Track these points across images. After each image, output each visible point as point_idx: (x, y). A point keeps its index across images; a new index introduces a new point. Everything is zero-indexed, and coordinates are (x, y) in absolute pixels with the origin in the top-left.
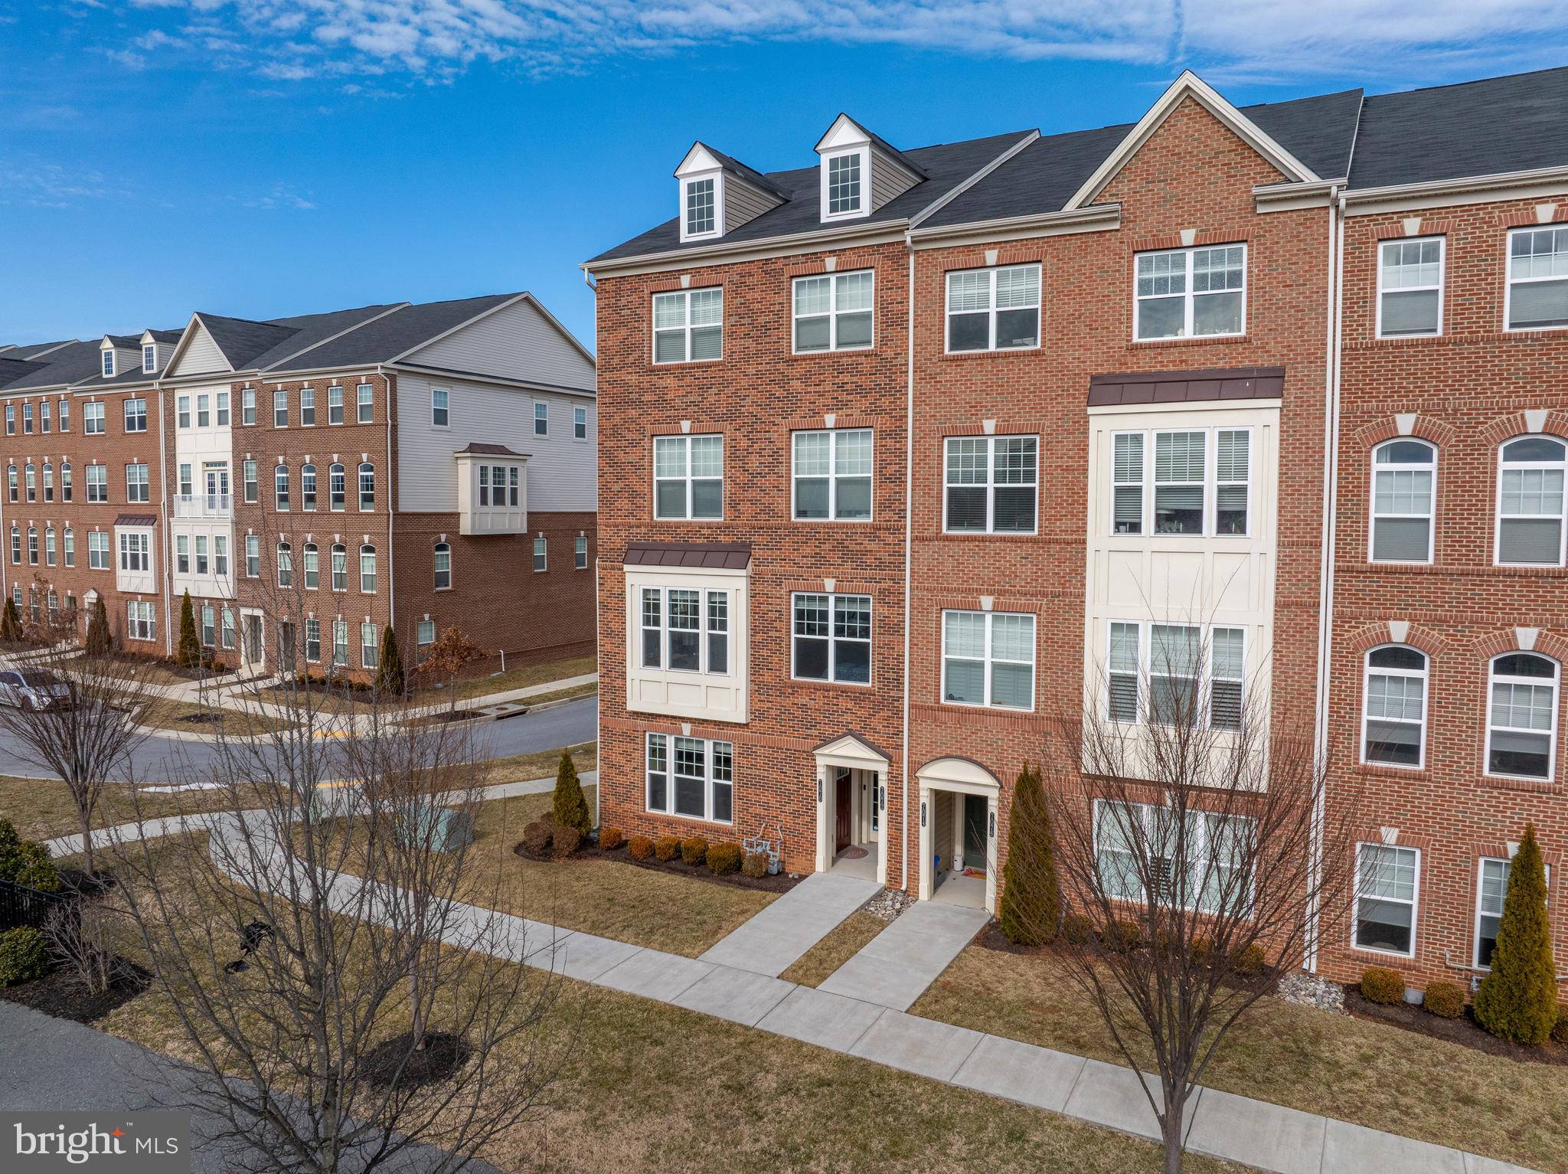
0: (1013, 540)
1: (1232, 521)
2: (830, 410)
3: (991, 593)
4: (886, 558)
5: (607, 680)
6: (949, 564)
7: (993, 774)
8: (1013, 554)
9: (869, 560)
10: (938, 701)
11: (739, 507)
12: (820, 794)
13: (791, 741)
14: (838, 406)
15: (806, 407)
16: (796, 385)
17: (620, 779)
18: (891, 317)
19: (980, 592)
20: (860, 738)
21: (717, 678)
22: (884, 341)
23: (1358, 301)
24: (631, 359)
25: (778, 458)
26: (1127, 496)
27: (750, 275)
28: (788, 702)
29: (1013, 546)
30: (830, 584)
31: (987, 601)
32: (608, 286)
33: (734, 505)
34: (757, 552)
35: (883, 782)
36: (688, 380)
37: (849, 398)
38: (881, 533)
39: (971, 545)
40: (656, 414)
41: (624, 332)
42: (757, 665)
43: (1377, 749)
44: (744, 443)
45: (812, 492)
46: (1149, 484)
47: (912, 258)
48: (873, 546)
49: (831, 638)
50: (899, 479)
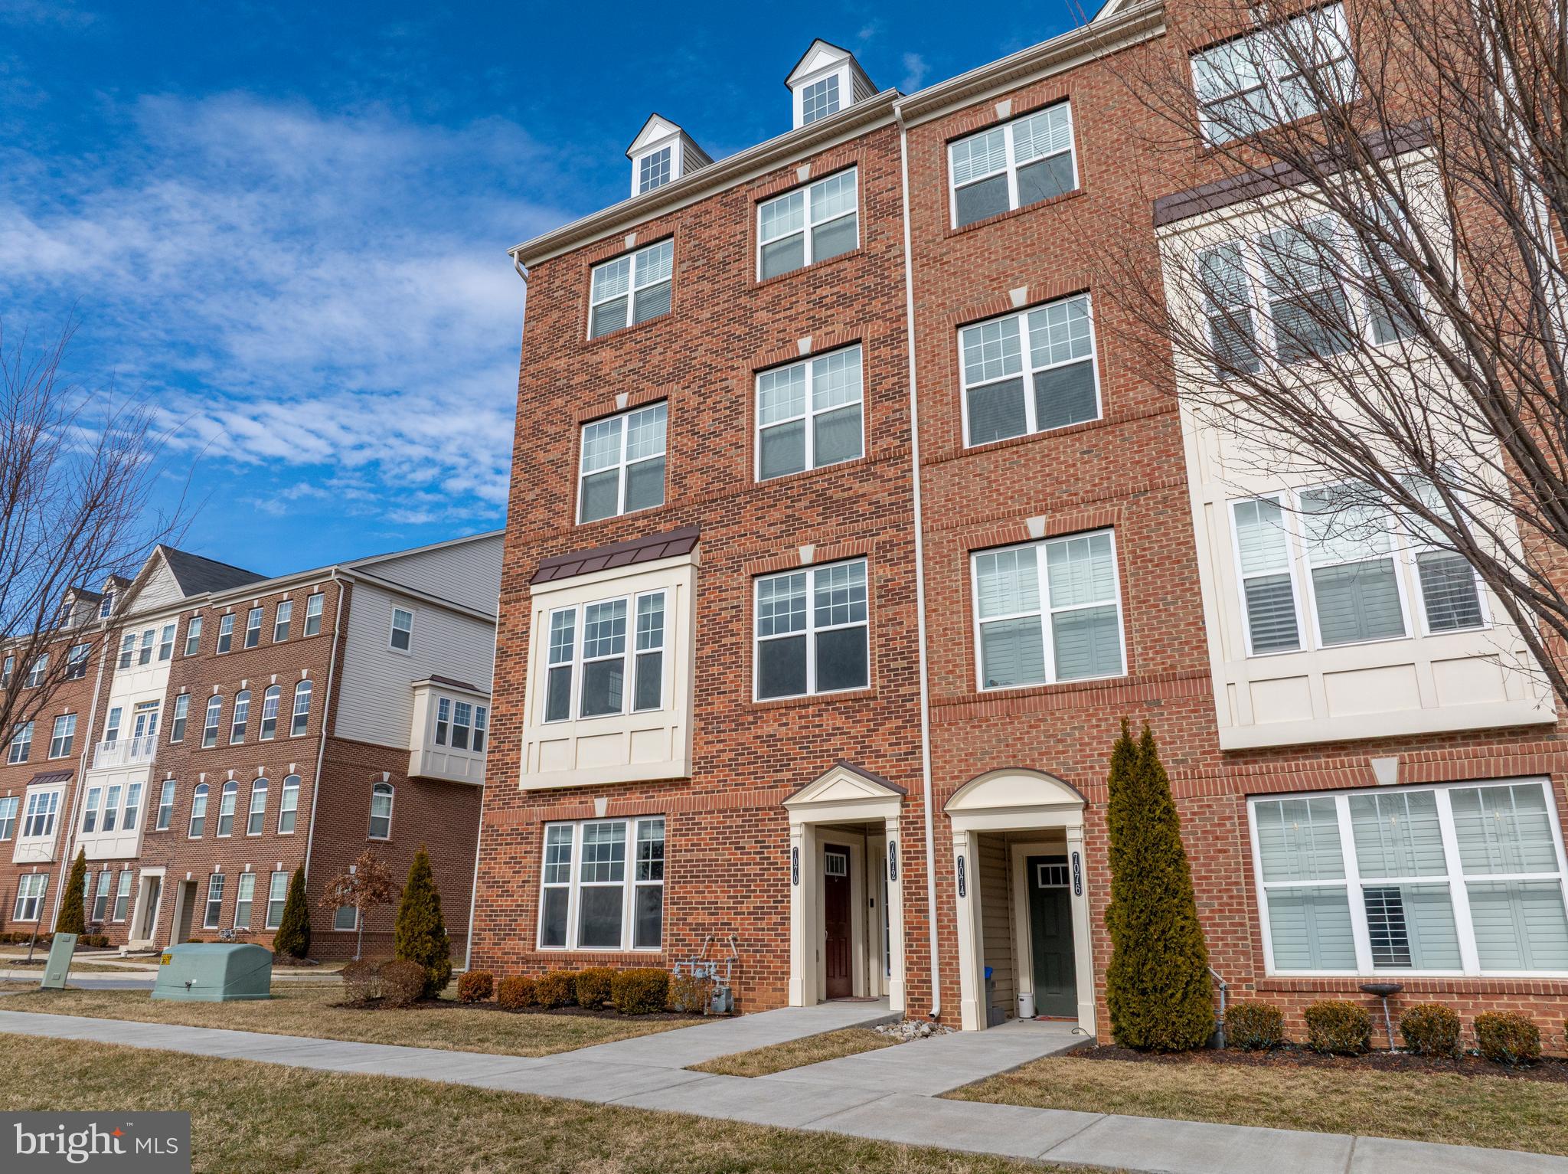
0: (1066, 433)
2: (803, 332)
3: (1042, 512)
4: (885, 499)
5: (498, 756)
6: (977, 486)
7: (1072, 786)
8: (1070, 451)
9: (863, 507)
10: (973, 687)
11: (684, 482)
12: (796, 871)
13: (752, 796)
14: (815, 326)
15: (773, 340)
16: (763, 316)
17: (505, 902)
18: (880, 208)
19: (1024, 514)
20: (856, 768)
21: (645, 716)
22: (872, 236)
24: (561, 342)
25: (739, 408)
27: (707, 212)
28: (746, 737)
29: (1068, 440)
30: (807, 553)
31: (1036, 524)
32: (542, 272)
33: (679, 483)
34: (708, 535)
35: (893, 835)
36: (627, 347)
37: (829, 313)
38: (877, 469)
39: (1007, 453)
40: (586, 396)
41: (555, 315)
42: (704, 689)
44: (694, 401)
46: (1259, 304)
47: (903, 137)
48: (867, 487)
49: (810, 631)
50: (900, 393)
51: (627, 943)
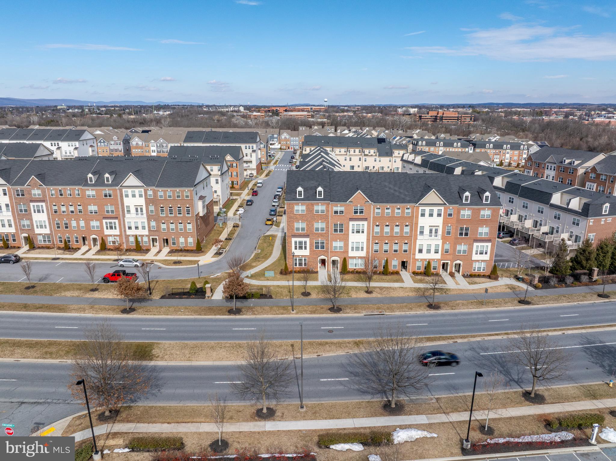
1: (363, 232)
4: (327, 236)
5: (290, 251)
6: (334, 236)
7: (339, 257)
8: (341, 235)
9: (325, 236)
10: (333, 251)
12: (319, 262)
13: (315, 256)
14: (321, 220)
15: (317, 220)
16: (315, 217)
17: (290, 263)
18: (328, 211)
20: (324, 255)
21: (305, 250)
22: (326, 213)
23: (374, 212)
24: (292, 213)
25: (313, 225)
26: (353, 230)
27: (309, 204)
28: (314, 252)
30: (320, 239)
31: (338, 240)
33: (307, 230)
34: (310, 236)
35: (326, 260)
36: (300, 215)
38: (326, 233)
39: (336, 234)
40: (296, 220)
41: (291, 210)
42: (310, 249)
43: (375, 251)
44: (308, 223)
45: (317, 229)
46: (355, 229)
47: (330, 205)
49: (320, 245)
50: (329, 228)
51: (303, 266)
